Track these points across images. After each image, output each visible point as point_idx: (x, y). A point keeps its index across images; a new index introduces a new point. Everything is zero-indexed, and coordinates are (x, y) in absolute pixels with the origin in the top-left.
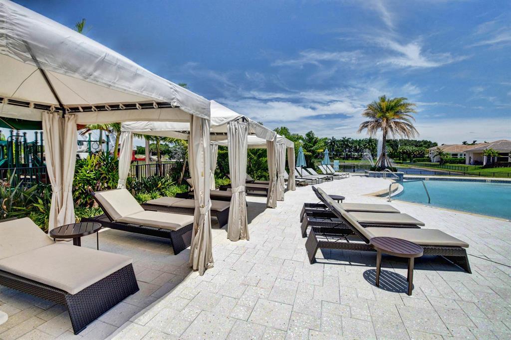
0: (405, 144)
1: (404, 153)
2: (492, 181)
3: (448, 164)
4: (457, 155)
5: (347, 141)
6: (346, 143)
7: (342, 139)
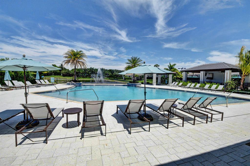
0: (117, 72)
1: (115, 75)
2: (116, 85)
3: (127, 80)
4: (130, 76)
5: (92, 69)
6: (92, 70)
7: (90, 68)
